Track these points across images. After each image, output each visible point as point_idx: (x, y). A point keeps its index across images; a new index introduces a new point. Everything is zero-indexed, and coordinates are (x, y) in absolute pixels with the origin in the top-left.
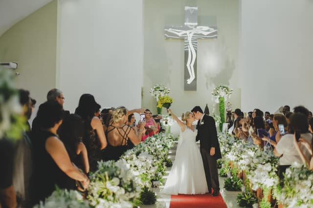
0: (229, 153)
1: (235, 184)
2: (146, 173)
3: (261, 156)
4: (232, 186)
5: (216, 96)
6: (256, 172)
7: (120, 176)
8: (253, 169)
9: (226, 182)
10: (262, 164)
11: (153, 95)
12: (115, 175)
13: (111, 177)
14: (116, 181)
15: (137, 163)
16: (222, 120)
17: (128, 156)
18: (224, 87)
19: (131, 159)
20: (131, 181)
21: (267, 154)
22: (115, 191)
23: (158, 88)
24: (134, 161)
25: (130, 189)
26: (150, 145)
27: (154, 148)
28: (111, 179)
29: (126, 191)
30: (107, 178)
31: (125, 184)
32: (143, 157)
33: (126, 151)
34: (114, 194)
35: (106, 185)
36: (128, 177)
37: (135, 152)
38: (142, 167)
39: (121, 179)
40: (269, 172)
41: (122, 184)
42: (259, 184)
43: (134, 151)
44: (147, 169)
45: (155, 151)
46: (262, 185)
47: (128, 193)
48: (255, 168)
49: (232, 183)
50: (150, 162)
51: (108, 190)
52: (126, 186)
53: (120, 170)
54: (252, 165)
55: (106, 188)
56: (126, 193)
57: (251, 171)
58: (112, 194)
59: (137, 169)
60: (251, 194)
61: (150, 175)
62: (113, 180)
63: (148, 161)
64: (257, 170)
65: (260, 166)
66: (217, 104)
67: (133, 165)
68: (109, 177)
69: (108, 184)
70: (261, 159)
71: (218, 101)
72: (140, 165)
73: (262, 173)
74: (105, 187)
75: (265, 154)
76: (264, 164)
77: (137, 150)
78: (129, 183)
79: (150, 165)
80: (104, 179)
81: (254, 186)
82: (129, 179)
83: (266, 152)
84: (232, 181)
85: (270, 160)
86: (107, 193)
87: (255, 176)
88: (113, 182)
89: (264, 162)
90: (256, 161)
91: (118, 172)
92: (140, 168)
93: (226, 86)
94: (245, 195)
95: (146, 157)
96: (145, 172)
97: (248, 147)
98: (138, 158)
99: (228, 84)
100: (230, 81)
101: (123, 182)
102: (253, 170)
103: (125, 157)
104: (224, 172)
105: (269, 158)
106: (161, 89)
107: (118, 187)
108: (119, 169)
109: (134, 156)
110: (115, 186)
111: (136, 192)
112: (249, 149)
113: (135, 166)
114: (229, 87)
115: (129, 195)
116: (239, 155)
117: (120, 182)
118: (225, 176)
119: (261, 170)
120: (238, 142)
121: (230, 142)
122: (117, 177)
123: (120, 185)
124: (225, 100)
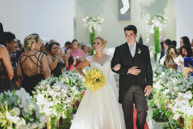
0: (157, 83)
1: (163, 115)
2: (61, 104)
3: (181, 84)
4: (160, 117)
5: (151, 26)
6: (176, 100)
7: (21, 106)
8: (173, 97)
9: (154, 113)
10: (182, 92)
11: (85, 25)
12: (16, 104)
13: (11, 107)
14: (16, 111)
15: (51, 92)
16: (157, 51)
17: (42, 87)
18: (158, 16)
19: (46, 90)
20: (34, 111)
21: (189, 81)
22: (15, 122)
23: (91, 18)
24: (48, 92)
25: (32, 120)
26: (71, 76)
27: (76, 78)
28: (11, 109)
29: (27, 121)
30: (7, 108)
31: (26, 114)
32: (58, 87)
33: (41, 81)
34: (14, 125)
35: (5, 116)
36: (30, 106)
37: (50, 82)
38: (57, 97)
39: (21, 109)
40: (190, 101)
41: (23, 114)
42: (180, 113)
43: (48, 81)
44: (62, 99)
45: (77, 81)
46: (183, 114)
47: (29, 124)
48: (176, 97)
49: (160, 113)
50: (65, 92)
51: (8, 120)
52: (27, 116)
53: (21, 100)
54: (173, 93)
55: (6, 119)
56: (27, 123)
57: (171, 99)
58: (11, 125)
59: (52, 100)
60: (177, 125)
61: (66, 106)
62: (13, 110)
63: (63, 90)
64: (177, 98)
65: (180, 94)
66: (152, 34)
67: (47, 96)
68: (9, 107)
69: (8, 114)
70: (182, 87)
71: (152, 31)
72: (55, 96)
73: (183, 102)
74: (4, 118)
75: (187, 81)
76: (184, 92)
77: (51, 80)
78: (31, 113)
79: (66, 95)
80: (4, 109)
81: (175, 115)
82: (31, 109)
83: (187, 79)
84: (160, 111)
85: (191, 87)
86: (7, 123)
87: (176, 105)
88: (13, 112)
89: (185, 90)
90: (176, 89)
91: (19, 102)
92: (54, 98)
93: (161, 15)
94: (171, 125)
95: (61, 86)
96: (60, 102)
97: (174, 75)
98: (52, 88)
99: (163, 13)
100: (165, 10)
101: (24, 111)
102: (174, 99)
103: (39, 87)
104: (154, 103)
105: (190, 86)
106: (94, 19)
107: (19, 118)
108: (19, 98)
109: (48, 86)
110: (15, 116)
111: (39, 122)
112: (175, 78)
113: (50, 97)
114: (164, 16)
115: (31, 126)
116: (164, 85)
117: (21, 113)
118: (155, 107)
119: (182, 99)
120: (166, 71)
121: (158, 72)
122: (18, 106)
123: (21, 116)
124: (160, 30)
